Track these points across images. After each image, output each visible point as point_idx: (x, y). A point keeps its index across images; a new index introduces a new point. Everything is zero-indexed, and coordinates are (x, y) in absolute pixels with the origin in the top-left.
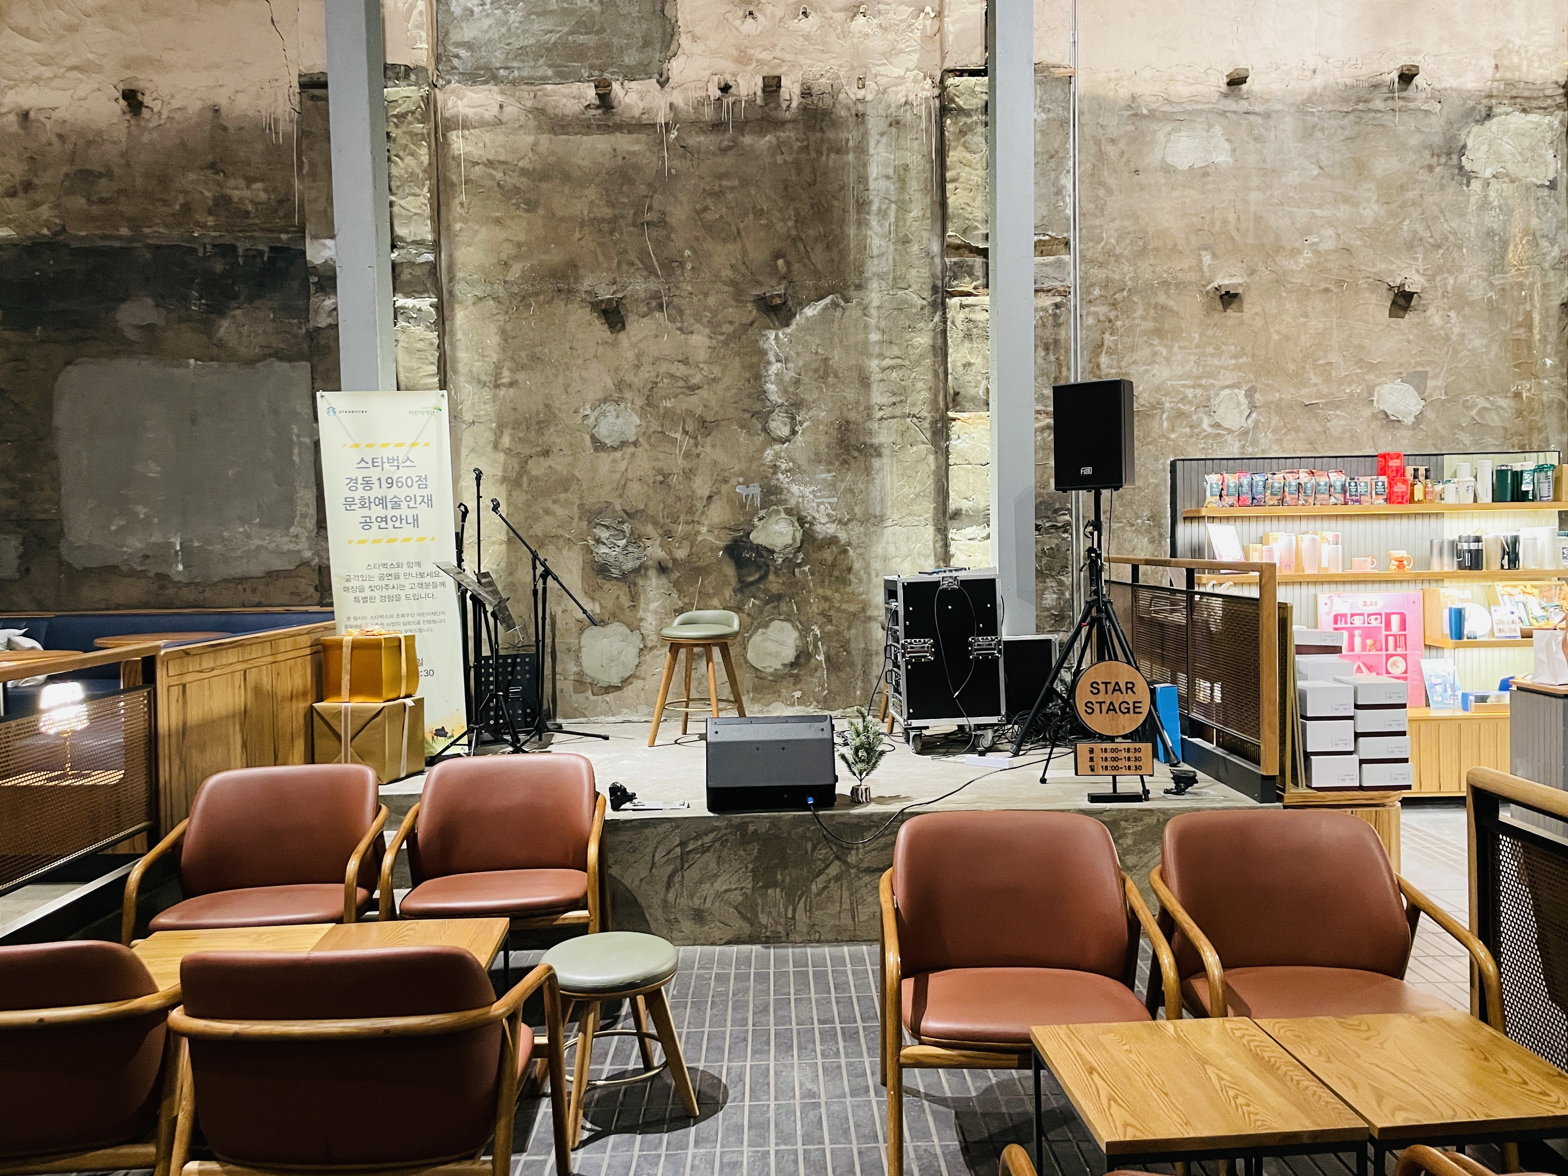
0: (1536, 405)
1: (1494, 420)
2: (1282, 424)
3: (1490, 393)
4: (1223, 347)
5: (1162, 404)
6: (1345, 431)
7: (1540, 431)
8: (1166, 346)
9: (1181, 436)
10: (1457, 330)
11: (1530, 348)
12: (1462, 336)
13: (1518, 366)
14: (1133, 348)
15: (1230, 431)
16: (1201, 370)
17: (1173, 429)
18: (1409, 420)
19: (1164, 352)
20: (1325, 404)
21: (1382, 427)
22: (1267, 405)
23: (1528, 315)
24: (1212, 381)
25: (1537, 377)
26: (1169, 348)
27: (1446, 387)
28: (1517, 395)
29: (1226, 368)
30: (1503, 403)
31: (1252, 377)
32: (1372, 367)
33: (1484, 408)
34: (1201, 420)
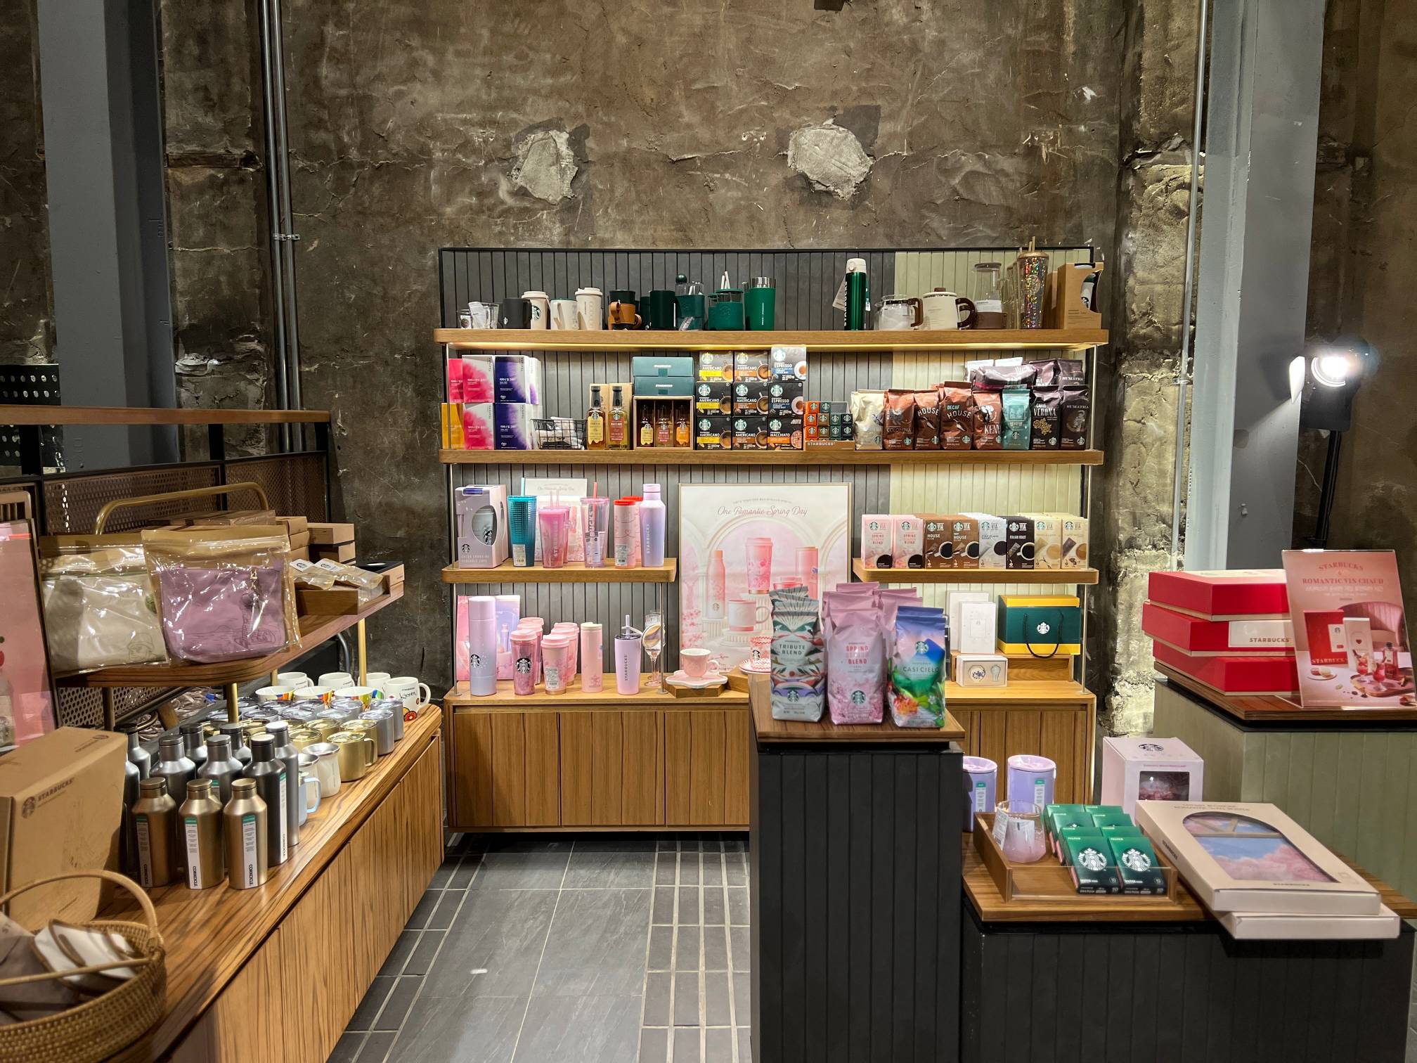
0: (1063, 168)
1: (990, 193)
2: (633, 195)
3: (985, 147)
4: (531, 55)
5: (429, 152)
6: (737, 210)
7: (1069, 214)
8: (433, 51)
9: (462, 211)
10: (931, 34)
11: (1057, 68)
12: (941, 43)
13: (1035, 99)
14: (376, 53)
15: (546, 204)
16: (494, 95)
17: (448, 198)
18: (845, 192)
19: (430, 60)
20: (706, 161)
21: (801, 203)
22: (608, 159)
23: (1056, 8)
24: (515, 115)
25: (1066, 119)
26: (439, 53)
27: (911, 134)
28: (1032, 151)
29: (536, 92)
30: (1007, 164)
31: (581, 108)
32: (784, 97)
33: (973, 173)
34: (495, 185)
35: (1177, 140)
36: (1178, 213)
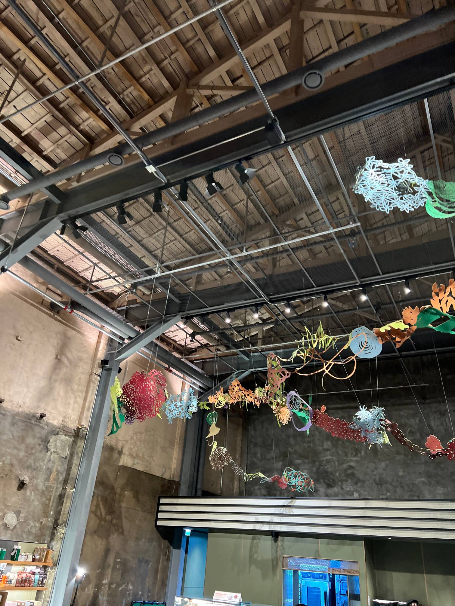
0: (45, 526)
1: (33, 531)
3: (35, 521)
10: (32, 498)
11: (48, 507)
12: (33, 500)
13: (44, 513)
18: (12, 528)
21: (4, 529)
23: (51, 496)
25: (47, 517)
27: (25, 517)
28: (42, 522)
30: (37, 525)
32: (7, 506)
33: (32, 526)
35: (64, 525)
36: (61, 538)
